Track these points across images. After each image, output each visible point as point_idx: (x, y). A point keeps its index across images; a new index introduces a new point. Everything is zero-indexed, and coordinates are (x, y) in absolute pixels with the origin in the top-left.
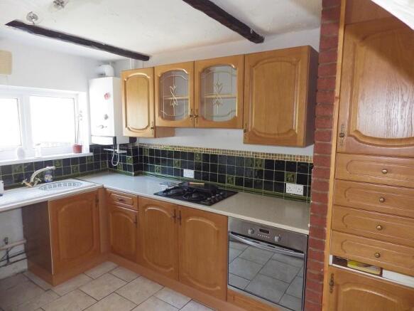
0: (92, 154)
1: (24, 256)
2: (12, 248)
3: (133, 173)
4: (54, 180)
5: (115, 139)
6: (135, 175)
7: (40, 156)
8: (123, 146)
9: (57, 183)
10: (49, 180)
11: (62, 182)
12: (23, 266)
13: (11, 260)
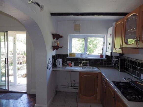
0: (106, 59)
1: (78, 88)
2: (76, 84)
3: (119, 70)
4: (90, 66)
5: (111, 53)
6: (120, 71)
7: (87, 57)
8: (116, 57)
9: (90, 67)
10: (88, 65)
11: (92, 67)
12: (77, 91)
13: (75, 87)
